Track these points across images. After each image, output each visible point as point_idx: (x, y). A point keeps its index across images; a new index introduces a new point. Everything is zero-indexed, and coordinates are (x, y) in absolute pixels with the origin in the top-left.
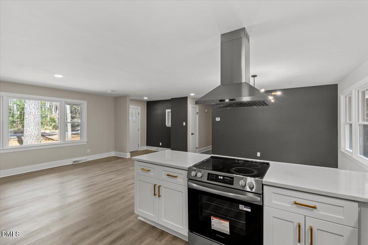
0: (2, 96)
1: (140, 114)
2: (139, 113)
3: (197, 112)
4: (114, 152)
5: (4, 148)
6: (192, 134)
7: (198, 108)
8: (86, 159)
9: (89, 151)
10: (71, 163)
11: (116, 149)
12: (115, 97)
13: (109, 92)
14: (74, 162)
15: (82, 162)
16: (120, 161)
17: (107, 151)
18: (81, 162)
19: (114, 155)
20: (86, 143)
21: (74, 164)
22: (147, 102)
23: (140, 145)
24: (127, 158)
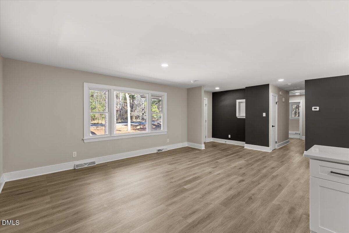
0: (111, 89)
1: (207, 105)
3: (277, 101)
4: (187, 142)
5: (112, 135)
6: (273, 126)
7: (277, 98)
8: (167, 149)
9: (168, 141)
10: (156, 152)
11: (189, 140)
12: (187, 89)
13: (192, 82)
14: (159, 150)
16: (198, 153)
17: (182, 142)
18: (163, 151)
19: (187, 146)
20: (166, 133)
21: (158, 152)
22: (213, 93)
23: (207, 137)
24: (202, 149)
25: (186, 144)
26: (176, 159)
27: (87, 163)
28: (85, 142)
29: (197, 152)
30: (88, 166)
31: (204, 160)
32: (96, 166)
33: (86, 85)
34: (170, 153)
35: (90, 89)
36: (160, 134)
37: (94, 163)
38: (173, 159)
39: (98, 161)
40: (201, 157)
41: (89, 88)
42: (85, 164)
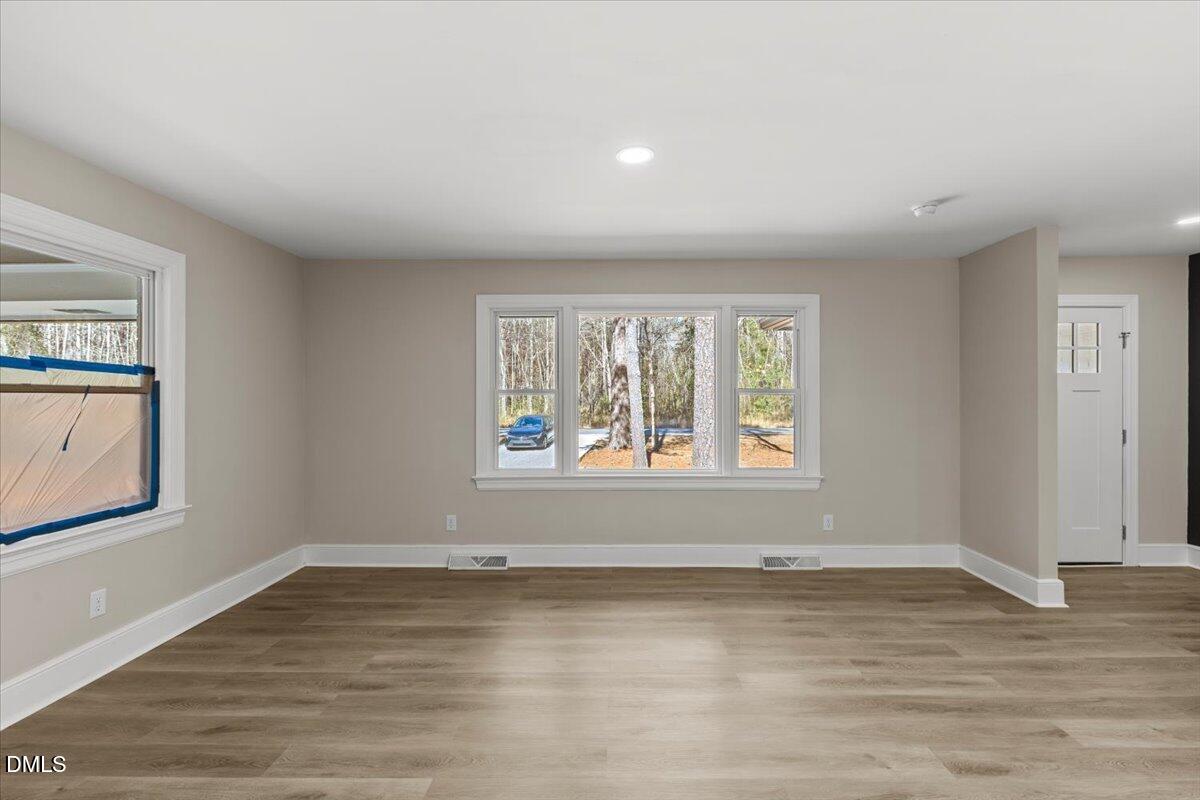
0: (563, 308)
1: (1133, 339)
2: (1124, 336)
4: (959, 546)
8: (815, 560)
9: (828, 522)
12: (962, 261)
14: (768, 561)
15: (799, 568)
17: (922, 539)
18: (793, 567)
19: (956, 564)
20: (815, 485)
21: (765, 569)
22: (1192, 257)
23: (1131, 534)
24: (1040, 605)
25: (949, 556)
26: (803, 626)
27: (482, 558)
28: (479, 486)
29: (989, 612)
30: (483, 568)
31: (964, 684)
32: (507, 574)
33: (484, 303)
34: (814, 584)
35: (497, 314)
36: (791, 486)
37: (502, 560)
38: (790, 620)
39: (520, 556)
40: (967, 657)
41: (495, 312)
42: (475, 559)
